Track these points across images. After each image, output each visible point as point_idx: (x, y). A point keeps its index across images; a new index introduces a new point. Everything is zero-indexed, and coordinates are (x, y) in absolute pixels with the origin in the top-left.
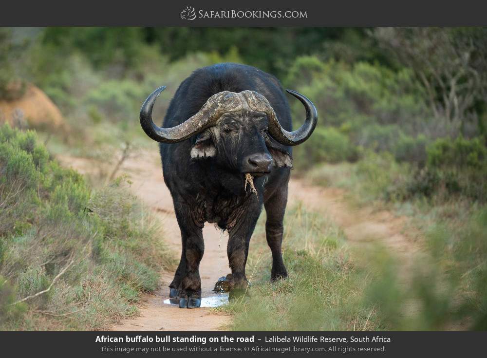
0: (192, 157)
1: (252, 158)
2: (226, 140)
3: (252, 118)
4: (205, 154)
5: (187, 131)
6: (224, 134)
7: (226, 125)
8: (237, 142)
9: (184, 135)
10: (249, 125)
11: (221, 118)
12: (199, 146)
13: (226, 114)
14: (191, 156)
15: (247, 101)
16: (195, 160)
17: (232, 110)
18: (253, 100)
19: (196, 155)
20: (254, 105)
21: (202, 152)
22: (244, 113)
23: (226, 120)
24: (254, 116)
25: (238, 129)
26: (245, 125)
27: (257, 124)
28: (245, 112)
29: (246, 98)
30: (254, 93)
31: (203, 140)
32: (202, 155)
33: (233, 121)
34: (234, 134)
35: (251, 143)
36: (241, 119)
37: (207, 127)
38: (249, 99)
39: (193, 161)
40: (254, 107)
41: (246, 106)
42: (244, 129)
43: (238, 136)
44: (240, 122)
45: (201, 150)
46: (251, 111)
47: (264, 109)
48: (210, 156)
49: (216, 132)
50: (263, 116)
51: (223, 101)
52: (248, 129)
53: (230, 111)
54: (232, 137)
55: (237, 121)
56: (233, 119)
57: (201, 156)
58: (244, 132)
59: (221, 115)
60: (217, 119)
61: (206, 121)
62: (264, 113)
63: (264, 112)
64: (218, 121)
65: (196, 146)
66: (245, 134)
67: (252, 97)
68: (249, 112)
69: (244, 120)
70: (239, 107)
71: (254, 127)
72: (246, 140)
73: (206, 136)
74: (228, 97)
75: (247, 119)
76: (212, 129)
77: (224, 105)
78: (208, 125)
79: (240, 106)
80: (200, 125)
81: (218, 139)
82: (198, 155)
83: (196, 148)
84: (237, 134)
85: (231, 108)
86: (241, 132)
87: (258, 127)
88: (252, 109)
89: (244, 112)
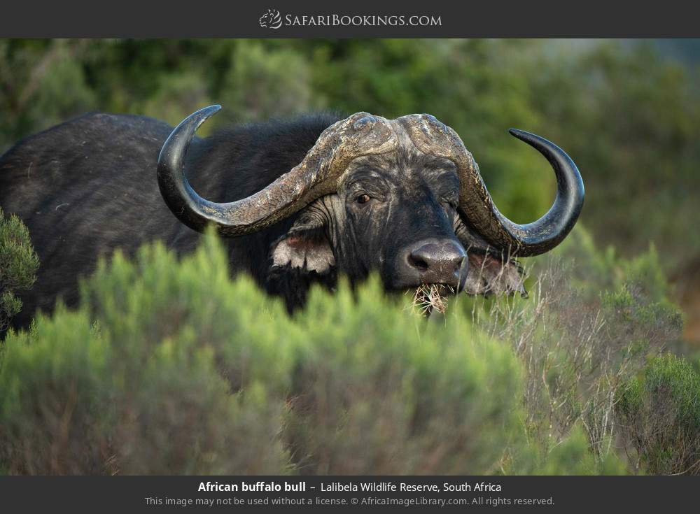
0: (276, 263)
1: (415, 249)
2: (357, 222)
3: (420, 169)
4: (305, 263)
5: (270, 205)
6: (354, 206)
7: (358, 185)
8: (383, 222)
9: (263, 214)
10: (411, 182)
11: (347, 172)
12: (295, 240)
13: (359, 159)
14: (272, 260)
15: (410, 133)
16: (280, 269)
17: (372, 150)
18: (424, 131)
19: (286, 261)
20: (426, 142)
21: (300, 257)
22: (401, 157)
23: (359, 172)
24: (426, 166)
25: (386, 193)
26: (404, 183)
27: (433, 183)
28: (405, 157)
29: (407, 126)
30: (424, 118)
31: (308, 226)
32: (298, 262)
33: (374, 175)
34: (377, 207)
35: (416, 221)
36: (395, 172)
37: (317, 193)
38: (415, 129)
39: (275, 272)
40: (426, 146)
41: (407, 142)
42: (400, 192)
43: (387, 208)
44: (389, 177)
45: (297, 251)
46: (419, 153)
47: (449, 152)
48: (314, 271)
49: (337, 206)
50: (448, 167)
51: (352, 130)
52: (409, 192)
53: (368, 151)
54: (371, 212)
55: (385, 175)
56: (375, 170)
57: (296, 266)
58: (401, 199)
59: (347, 162)
60: (339, 173)
61: (314, 177)
62: (448, 161)
63: (450, 158)
64: (341, 178)
65: (290, 241)
66: (403, 203)
67: (422, 125)
68: (414, 156)
69: (401, 172)
70: (390, 143)
71: (423, 186)
72: (405, 215)
73: (316, 219)
74: (364, 122)
75: (408, 171)
76: (328, 201)
77: (354, 139)
78: (318, 188)
79: (391, 141)
80: (299, 188)
81: (341, 223)
82: (290, 262)
83: (289, 245)
84: (385, 205)
85: (370, 146)
86: (393, 198)
87: (436, 189)
88: (420, 149)
89: (400, 155)
